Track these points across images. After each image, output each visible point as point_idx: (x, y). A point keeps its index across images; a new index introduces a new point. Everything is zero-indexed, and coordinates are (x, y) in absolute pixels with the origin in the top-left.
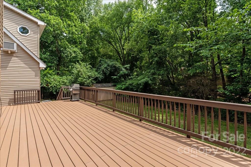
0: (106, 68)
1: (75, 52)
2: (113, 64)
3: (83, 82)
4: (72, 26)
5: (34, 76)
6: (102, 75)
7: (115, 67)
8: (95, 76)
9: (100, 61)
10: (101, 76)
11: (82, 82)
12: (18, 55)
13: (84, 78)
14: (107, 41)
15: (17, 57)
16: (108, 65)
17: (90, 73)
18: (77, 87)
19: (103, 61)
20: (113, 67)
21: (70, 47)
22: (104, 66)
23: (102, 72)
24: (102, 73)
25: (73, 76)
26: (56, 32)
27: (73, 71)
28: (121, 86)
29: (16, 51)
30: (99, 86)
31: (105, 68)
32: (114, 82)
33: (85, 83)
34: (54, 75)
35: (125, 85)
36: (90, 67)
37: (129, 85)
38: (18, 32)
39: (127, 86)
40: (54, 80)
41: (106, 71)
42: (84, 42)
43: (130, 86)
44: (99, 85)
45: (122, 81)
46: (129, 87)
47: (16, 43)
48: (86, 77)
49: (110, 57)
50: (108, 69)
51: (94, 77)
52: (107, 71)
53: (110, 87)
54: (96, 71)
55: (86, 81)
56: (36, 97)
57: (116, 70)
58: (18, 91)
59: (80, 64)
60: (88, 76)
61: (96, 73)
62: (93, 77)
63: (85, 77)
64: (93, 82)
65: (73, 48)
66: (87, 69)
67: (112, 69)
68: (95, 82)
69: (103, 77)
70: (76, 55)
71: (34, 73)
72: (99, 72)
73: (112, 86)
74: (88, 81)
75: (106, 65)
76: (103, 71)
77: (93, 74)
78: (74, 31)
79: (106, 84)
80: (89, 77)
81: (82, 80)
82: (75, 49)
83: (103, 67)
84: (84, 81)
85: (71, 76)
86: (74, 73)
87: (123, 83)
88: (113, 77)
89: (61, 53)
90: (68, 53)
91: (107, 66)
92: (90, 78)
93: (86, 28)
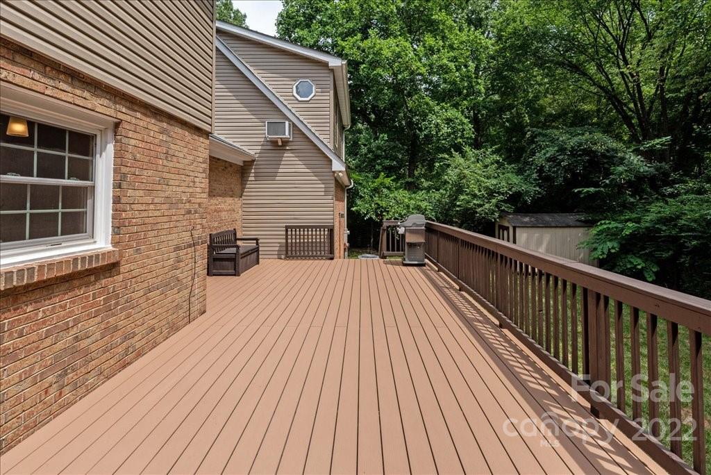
0: (554, 161)
1: (449, 121)
2: (581, 144)
3: (471, 209)
4: (439, 51)
5: (323, 193)
6: (539, 185)
7: (588, 152)
8: (510, 190)
9: (533, 137)
10: (533, 189)
11: (467, 209)
12: (293, 147)
13: (475, 196)
14: (561, 64)
15: (293, 151)
16: (562, 150)
17: (494, 182)
18: (418, 223)
19: (545, 135)
20: (580, 155)
21: (437, 108)
22: (545, 154)
23: (535, 176)
24: (535, 180)
25: (446, 190)
26: (400, 77)
27: (446, 177)
28: (620, 226)
29: (291, 139)
30: (526, 223)
31: (548, 160)
32: (588, 210)
33: (477, 213)
34: (396, 189)
35: (638, 221)
36: (497, 162)
37: (658, 224)
38: (293, 96)
39: (647, 225)
40: (397, 203)
41: (554, 172)
42: (478, 87)
43: (664, 228)
44: (527, 219)
45: (626, 206)
46: (659, 230)
47: (290, 120)
48: (480, 191)
49: (579, 120)
50: (559, 164)
51: (506, 192)
52: (559, 169)
53: (570, 227)
54: (520, 172)
55: (480, 206)
56: (326, 245)
57: (598, 163)
58: (291, 227)
59: (463, 155)
60: (487, 188)
61: (515, 179)
62: (503, 194)
63: (477, 192)
64: (503, 208)
65: (444, 110)
66: (486, 166)
67: (576, 161)
68: (511, 208)
69: (539, 193)
70: (453, 128)
71: (323, 186)
72: (528, 176)
73: (578, 224)
74: (487, 206)
75: (552, 151)
76: (541, 170)
77: (504, 183)
78: (445, 61)
79: (556, 215)
80: (491, 193)
81: (468, 202)
82: (452, 113)
83: (540, 158)
84: (474, 204)
85: (441, 191)
86: (449, 183)
87: (628, 215)
88: (581, 189)
89: (415, 129)
90: (431, 127)
91: (557, 151)
92: (495, 196)
93: (481, 43)
